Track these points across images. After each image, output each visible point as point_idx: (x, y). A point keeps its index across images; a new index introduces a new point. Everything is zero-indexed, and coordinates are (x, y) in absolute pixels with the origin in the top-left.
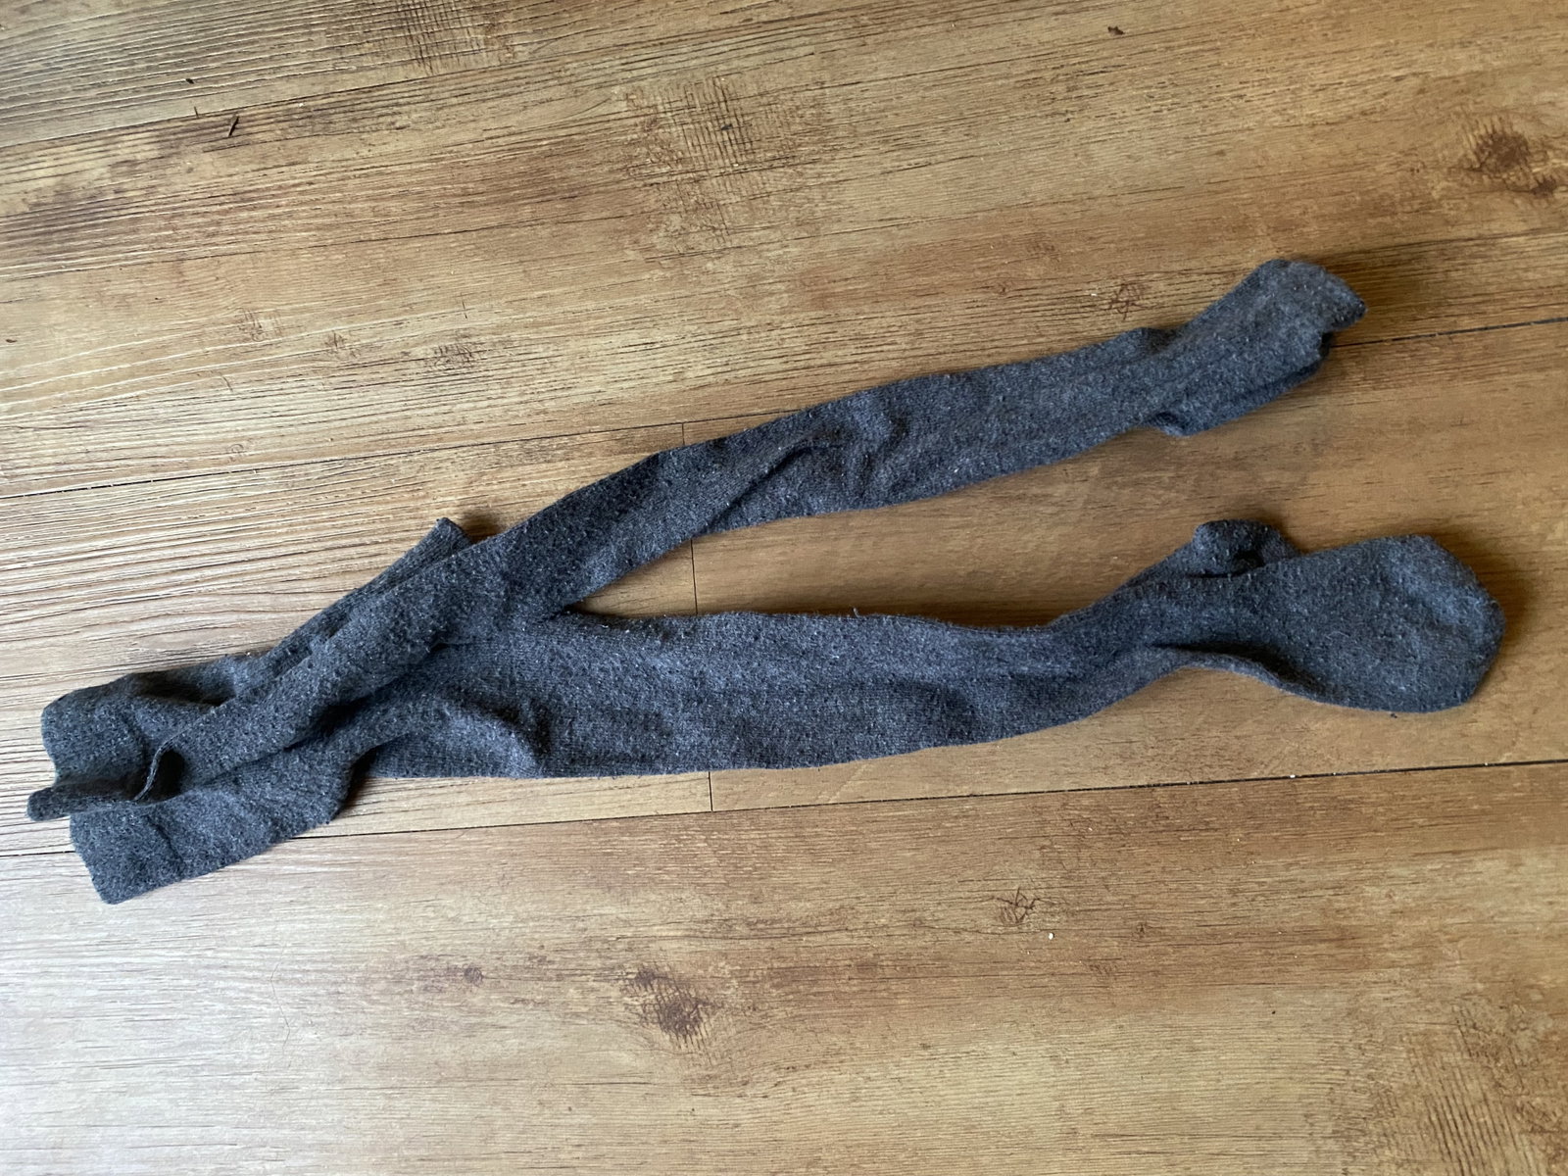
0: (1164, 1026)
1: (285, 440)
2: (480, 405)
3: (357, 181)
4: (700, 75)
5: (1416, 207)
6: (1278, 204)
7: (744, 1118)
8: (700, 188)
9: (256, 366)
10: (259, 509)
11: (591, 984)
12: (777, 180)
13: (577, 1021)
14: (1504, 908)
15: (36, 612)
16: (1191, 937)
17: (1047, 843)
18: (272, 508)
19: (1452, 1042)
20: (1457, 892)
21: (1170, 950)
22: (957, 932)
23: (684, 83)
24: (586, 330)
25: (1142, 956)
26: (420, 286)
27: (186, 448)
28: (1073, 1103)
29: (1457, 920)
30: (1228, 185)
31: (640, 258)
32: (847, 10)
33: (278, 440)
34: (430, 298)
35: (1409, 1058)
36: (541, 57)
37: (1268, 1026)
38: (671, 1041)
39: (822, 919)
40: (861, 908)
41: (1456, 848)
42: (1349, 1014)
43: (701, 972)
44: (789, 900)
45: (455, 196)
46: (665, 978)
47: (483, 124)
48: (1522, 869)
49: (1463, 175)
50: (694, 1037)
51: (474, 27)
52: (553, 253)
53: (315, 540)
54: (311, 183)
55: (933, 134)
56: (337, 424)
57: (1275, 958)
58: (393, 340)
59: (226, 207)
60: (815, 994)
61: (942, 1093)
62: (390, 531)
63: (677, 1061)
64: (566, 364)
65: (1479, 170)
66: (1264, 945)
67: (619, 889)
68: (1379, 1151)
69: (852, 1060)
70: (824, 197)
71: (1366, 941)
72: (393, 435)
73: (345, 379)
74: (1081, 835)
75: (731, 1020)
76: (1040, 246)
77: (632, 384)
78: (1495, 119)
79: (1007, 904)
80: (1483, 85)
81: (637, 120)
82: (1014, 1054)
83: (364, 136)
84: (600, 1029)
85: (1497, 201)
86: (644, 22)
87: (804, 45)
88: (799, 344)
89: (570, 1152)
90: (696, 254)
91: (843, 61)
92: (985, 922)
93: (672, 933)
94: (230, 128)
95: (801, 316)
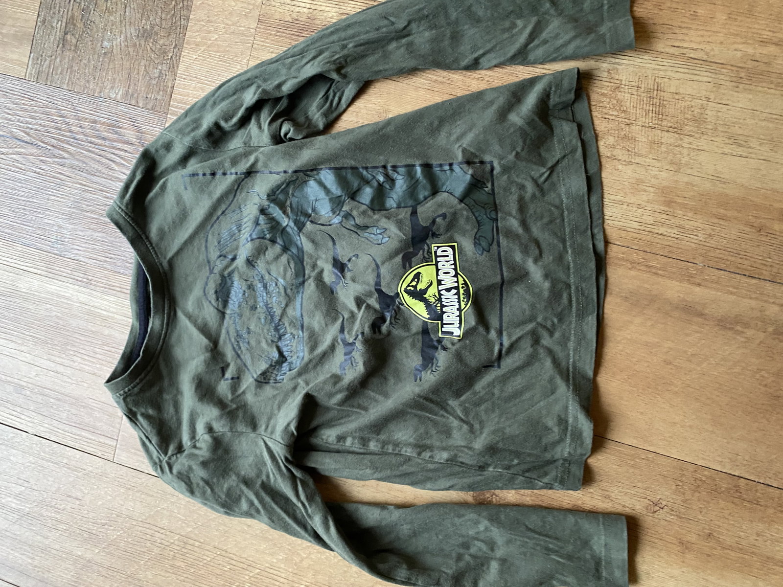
0: (703, 578)
4: (649, 73)
8: (629, 128)
12: (668, 138)
16: (731, 546)
17: (681, 484)
21: (719, 548)
23: (640, 74)
25: (706, 546)
57: (765, 568)
66: (763, 561)
70: (689, 155)
79: (651, 503)
81: (610, 84)
87: (707, 76)
88: (651, 220)
90: (616, 159)
91: (723, 91)
92: (639, 507)
95: (657, 207)
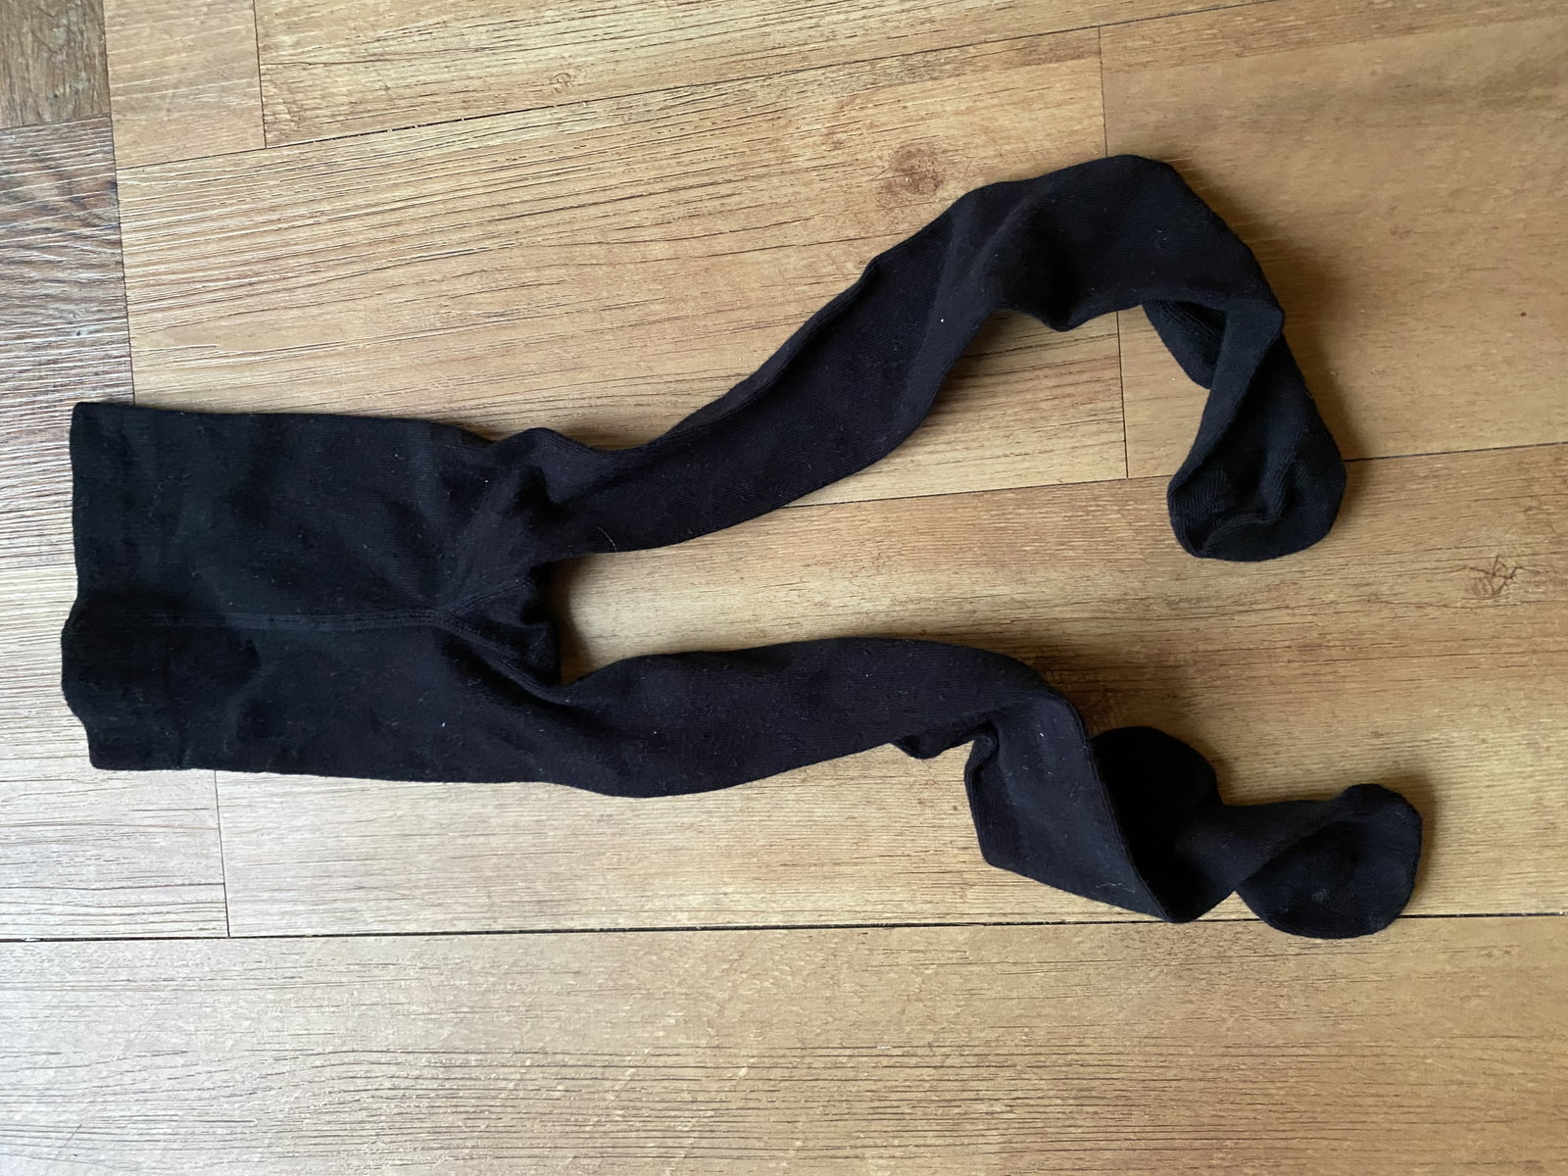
1: (620, 67)
2: (852, 16)
10: (590, 146)
15: (332, 274)
17: (1534, 503)
18: (605, 145)
22: (1420, 606)
27: (503, 79)
28: (1553, 795)
33: (612, 66)
39: (1258, 597)
44: (1218, 576)
46: (1068, 663)
53: (656, 180)
56: (683, 45)
60: (1247, 679)
62: (744, 167)
67: (1014, 568)
69: (1289, 751)
72: (750, 56)
79: (1482, 574)
82: (1484, 741)
92: (1456, 595)
93: (1076, 616)
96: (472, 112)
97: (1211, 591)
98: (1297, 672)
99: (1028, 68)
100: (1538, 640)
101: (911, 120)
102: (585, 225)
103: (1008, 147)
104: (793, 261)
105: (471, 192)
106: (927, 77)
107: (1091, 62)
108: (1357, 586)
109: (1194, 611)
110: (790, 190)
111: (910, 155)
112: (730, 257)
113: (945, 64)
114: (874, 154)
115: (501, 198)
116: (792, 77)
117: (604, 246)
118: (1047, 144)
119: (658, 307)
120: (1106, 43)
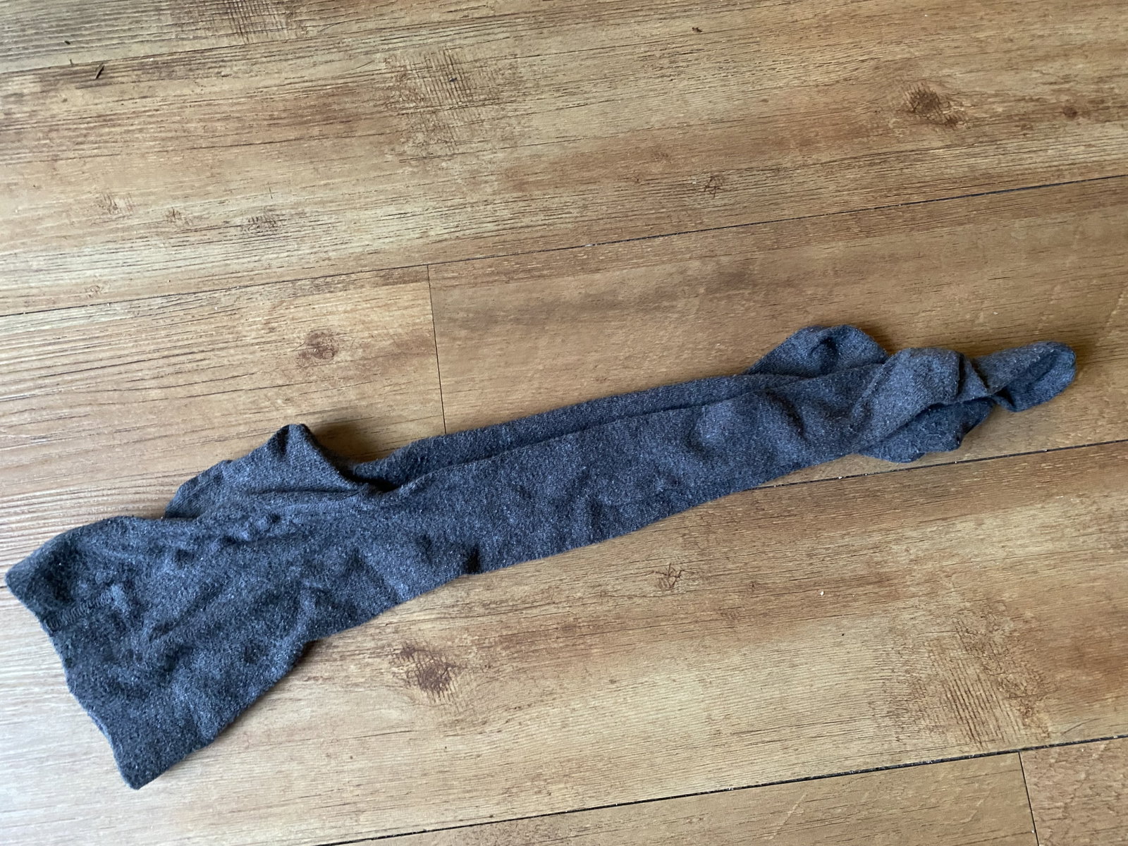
0: (773, 651)
1: (132, 283)
2: (282, 255)
3: (193, 109)
4: (435, 48)
5: (881, 132)
6: (801, 130)
7: (485, 749)
8: (436, 116)
9: (112, 231)
10: (111, 330)
11: (366, 660)
12: (487, 112)
13: (356, 690)
14: (976, 553)
16: (785, 588)
17: (687, 532)
18: (122, 329)
19: (955, 643)
20: (948, 544)
21: (773, 598)
22: (630, 597)
23: (424, 52)
24: (358, 205)
25: (756, 603)
26: (239, 178)
27: (53, 289)
28: (717, 712)
29: (950, 563)
30: (771, 119)
31: (396, 160)
32: (530, 12)
33: (127, 282)
34: (246, 186)
35: (930, 657)
36: (327, 34)
37: (840, 644)
38: (428, 697)
39: (537, 597)
40: (564, 587)
41: (945, 516)
42: (890, 631)
43: (449, 643)
44: (513, 586)
45: (265, 120)
46: (423, 650)
47: (284, 75)
48: (984, 527)
49: (905, 115)
50: (446, 693)
51: (278, 14)
52: (334, 156)
53: (154, 351)
54: (157, 110)
55: (587, 87)
56: (174, 270)
57: (840, 598)
58: (217, 214)
59: (92, 125)
60: (533, 652)
61: (626, 714)
62: (213, 343)
63: (433, 712)
64: (344, 228)
65: (914, 112)
66: (833, 590)
68: (917, 722)
69: (561, 697)
70: (519, 123)
71: (896, 581)
72: (217, 277)
73: (181, 240)
74: (709, 525)
75: (472, 677)
76: (658, 154)
77: (391, 240)
78: (919, 84)
79: (663, 576)
80: (911, 66)
81: (393, 75)
82: (674, 681)
83: (197, 81)
84: (374, 694)
85: (925, 129)
86: (396, 15)
87: (503, 32)
88: (506, 214)
89: (352, 792)
90: (435, 157)
91: (528, 42)
92: (649, 589)
93: (427, 617)
94: (97, 73)
95: (507, 196)
96: (30, 309)
97: (508, 595)
98: (561, 645)
99: (387, 287)
100: (698, 614)
101: (317, 316)
102: (106, 379)
103: (376, 332)
104: (243, 399)
105: (27, 359)
106: (326, 291)
107: (425, 284)
108: (593, 587)
109: (499, 609)
110: (240, 357)
111: (317, 336)
112: (201, 398)
113: (338, 283)
114: (295, 335)
115: (48, 363)
116: (244, 290)
117: (117, 392)
118: (400, 330)
119: (153, 430)
120: (432, 275)
